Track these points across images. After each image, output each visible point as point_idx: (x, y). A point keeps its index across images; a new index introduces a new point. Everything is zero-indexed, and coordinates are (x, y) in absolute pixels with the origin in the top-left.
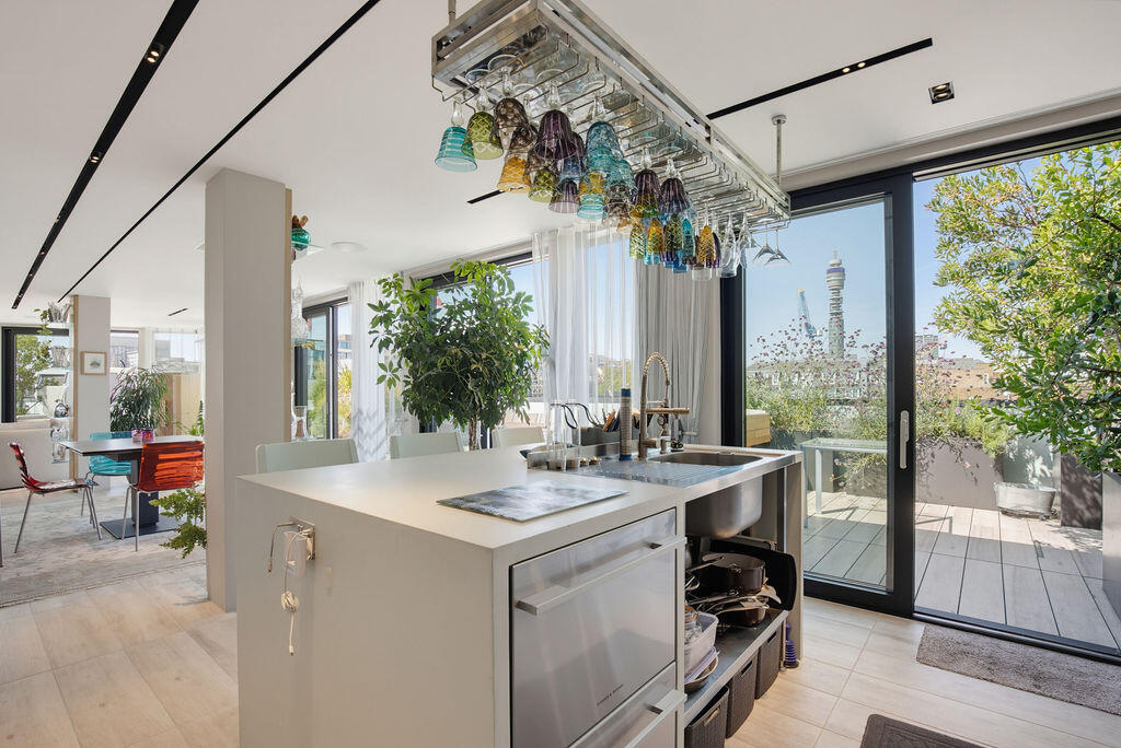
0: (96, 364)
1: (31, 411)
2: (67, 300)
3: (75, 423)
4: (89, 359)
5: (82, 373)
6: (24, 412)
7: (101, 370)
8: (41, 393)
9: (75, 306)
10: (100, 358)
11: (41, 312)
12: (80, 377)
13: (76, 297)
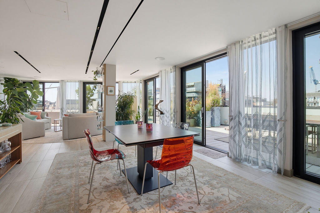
0: (111, 91)
1: (89, 108)
2: (102, 66)
3: (105, 114)
4: (109, 89)
5: (107, 94)
6: (88, 109)
7: (113, 93)
8: (91, 103)
9: (104, 69)
10: (112, 89)
11: (94, 72)
12: (106, 96)
13: (105, 65)
